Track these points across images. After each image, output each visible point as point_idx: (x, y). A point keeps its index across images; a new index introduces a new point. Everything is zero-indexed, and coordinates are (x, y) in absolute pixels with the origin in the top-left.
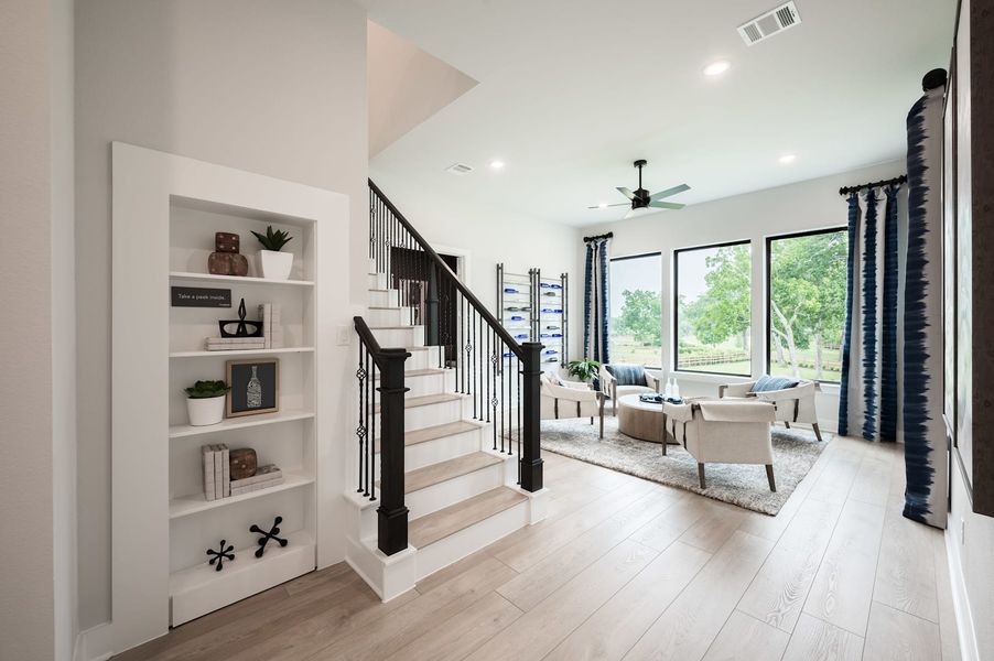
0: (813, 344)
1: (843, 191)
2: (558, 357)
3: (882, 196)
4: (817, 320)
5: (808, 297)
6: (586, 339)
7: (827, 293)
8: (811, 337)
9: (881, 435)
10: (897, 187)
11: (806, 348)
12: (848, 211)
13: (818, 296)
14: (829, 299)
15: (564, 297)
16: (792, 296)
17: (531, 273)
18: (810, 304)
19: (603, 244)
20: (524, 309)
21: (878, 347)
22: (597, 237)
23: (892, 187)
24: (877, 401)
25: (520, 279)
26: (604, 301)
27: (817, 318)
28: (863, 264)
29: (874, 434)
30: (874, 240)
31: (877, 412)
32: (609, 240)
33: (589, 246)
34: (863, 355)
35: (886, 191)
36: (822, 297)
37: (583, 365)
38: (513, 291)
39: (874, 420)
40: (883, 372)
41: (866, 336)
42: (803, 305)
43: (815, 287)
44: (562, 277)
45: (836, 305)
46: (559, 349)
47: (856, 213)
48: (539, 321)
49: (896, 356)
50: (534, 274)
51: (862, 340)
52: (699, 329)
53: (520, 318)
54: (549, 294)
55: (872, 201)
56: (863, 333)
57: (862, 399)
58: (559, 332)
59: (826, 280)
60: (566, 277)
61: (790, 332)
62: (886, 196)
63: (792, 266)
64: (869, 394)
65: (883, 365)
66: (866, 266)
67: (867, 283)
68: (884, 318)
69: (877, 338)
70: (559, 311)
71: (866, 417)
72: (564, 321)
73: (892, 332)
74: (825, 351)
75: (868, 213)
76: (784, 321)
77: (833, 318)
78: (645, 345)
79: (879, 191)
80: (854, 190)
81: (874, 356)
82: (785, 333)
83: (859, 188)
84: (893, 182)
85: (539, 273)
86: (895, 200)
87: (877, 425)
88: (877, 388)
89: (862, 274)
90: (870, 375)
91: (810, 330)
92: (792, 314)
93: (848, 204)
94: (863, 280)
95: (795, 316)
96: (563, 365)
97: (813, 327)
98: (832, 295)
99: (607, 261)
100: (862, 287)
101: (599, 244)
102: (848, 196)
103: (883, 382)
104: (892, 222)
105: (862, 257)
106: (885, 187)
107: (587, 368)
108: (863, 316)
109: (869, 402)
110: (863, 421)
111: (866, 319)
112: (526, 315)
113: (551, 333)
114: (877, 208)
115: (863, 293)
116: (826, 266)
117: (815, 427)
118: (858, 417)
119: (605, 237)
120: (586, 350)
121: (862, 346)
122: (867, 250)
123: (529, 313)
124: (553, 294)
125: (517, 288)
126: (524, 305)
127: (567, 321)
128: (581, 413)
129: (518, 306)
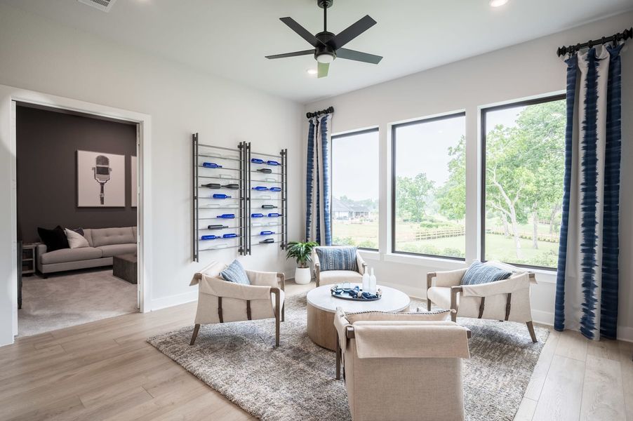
0: (531, 220)
1: (562, 52)
2: (276, 238)
3: (604, 54)
4: (534, 201)
5: (528, 182)
6: (308, 218)
7: (541, 179)
8: (529, 215)
9: (601, 331)
10: (621, 42)
11: (526, 223)
12: (566, 73)
13: (534, 181)
14: (543, 184)
15: (284, 175)
16: (516, 180)
17: (239, 146)
18: (530, 187)
19: (324, 120)
20: (230, 187)
21: (598, 230)
22: (319, 113)
23: (615, 44)
24: (597, 293)
25: (226, 153)
26: (325, 179)
27: (534, 199)
28: (582, 134)
29: (593, 331)
30: (595, 107)
31: (597, 305)
32: (330, 116)
33: (311, 121)
34: (581, 240)
35: (609, 48)
36: (538, 182)
37: (299, 246)
38: (215, 166)
39: (593, 315)
40: (604, 258)
41: (585, 217)
42: (523, 189)
43: (532, 175)
44: (281, 153)
45: (548, 189)
46: (277, 230)
47: (575, 75)
48: (250, 199)
49: (617, 241)
50: (244, 148)
51: (581, 222)
52: (442, 208)
53: (223, 197)
54: (263, 171)
55: (593, 61)
56: (581, 214)
57: (580, 290)
58: (278, 211)
59: (540, 169)
60: (286, 153)
61: (513, 211)
62: (608, 55)
63: (515, 157)
64: (588, 283)
65: (604, 251)
66: (586, 136)
67: (586, 156)
68: (605, 196)
69: (598, 220)
70: (276, 189)
71: (584, 310)
72: (284, 200)
73: (613, 213)
74: (540, 226)
75: (589, 74)
76: (508, 201)
77: (546, 200)
78: (405, 221)
79: (601, 49)
80: (573, 50)
81: (594, 241)
82: (510, 212)
83: (579, 47)
84: (616, 38)
85: (249, 147)
86: (618, 58)
87: (596, 320)
88: (597, 278)
89: (581, 145)
90: (589, 262)
91: (528, 209)
92: (515, 196)
93: (566, 66)
94: (582, 153)
95: (517, 198)
96: (282, 246)
97: (531, 207)
98: (545, 181)
99: (328, 138)
100: (581, 161)
101: (320, 120)
102: (567, 57)
103: (603, 270)
104: (615, 85)
105: (581, 126)
106: (607, 44)
108: (582, 195)
109: (588, 294)
110: (581, 314)
111: (585, 198)
112: (233, 193)
113: (266, 212)
114: (598, 69)
115: (582, 168)
116: (541, 157)
117: (530, 325)
118: (576, 309)
119: (327, 112)
120: (308, 230)
121: (581, 229)
122: (587, 117)
123: (238, 191)
124: (269, 171)
125: (218, 162)
126: (232, 182)
127: (286, 200)
128: (253, 315)
129: (222, 183)
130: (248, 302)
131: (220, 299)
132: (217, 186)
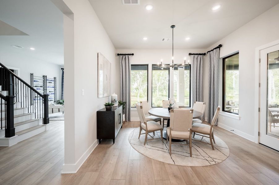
2: (53, 99)
6: (62, 94)
15: (55, 83)
17: (43, 76)
20: (41, 87)
25: (40, 78)
33: (63, 71)
37: (61, 101)
38: (37, 81)
44: (54, 78)
46: (53, 97)
48: (46, 90)
53: (40, 89)
54: (50, 82)
58: (53, 93)
60: (56, 78)
70: (53, 87)
85: (46, 77)
96: (55, 102)
107: (62, 102)
112: (42, 88)
113: (51, 93)
120: (62, 97)
123: (43, 88)
124: (51, 83)
125: (38, 80)
126: (41, 85)
127: (56, 90)
128: (60, 111)
129: (39, 86)
130: (59, 109)
131: (53, 109)
132: (38, 86)
